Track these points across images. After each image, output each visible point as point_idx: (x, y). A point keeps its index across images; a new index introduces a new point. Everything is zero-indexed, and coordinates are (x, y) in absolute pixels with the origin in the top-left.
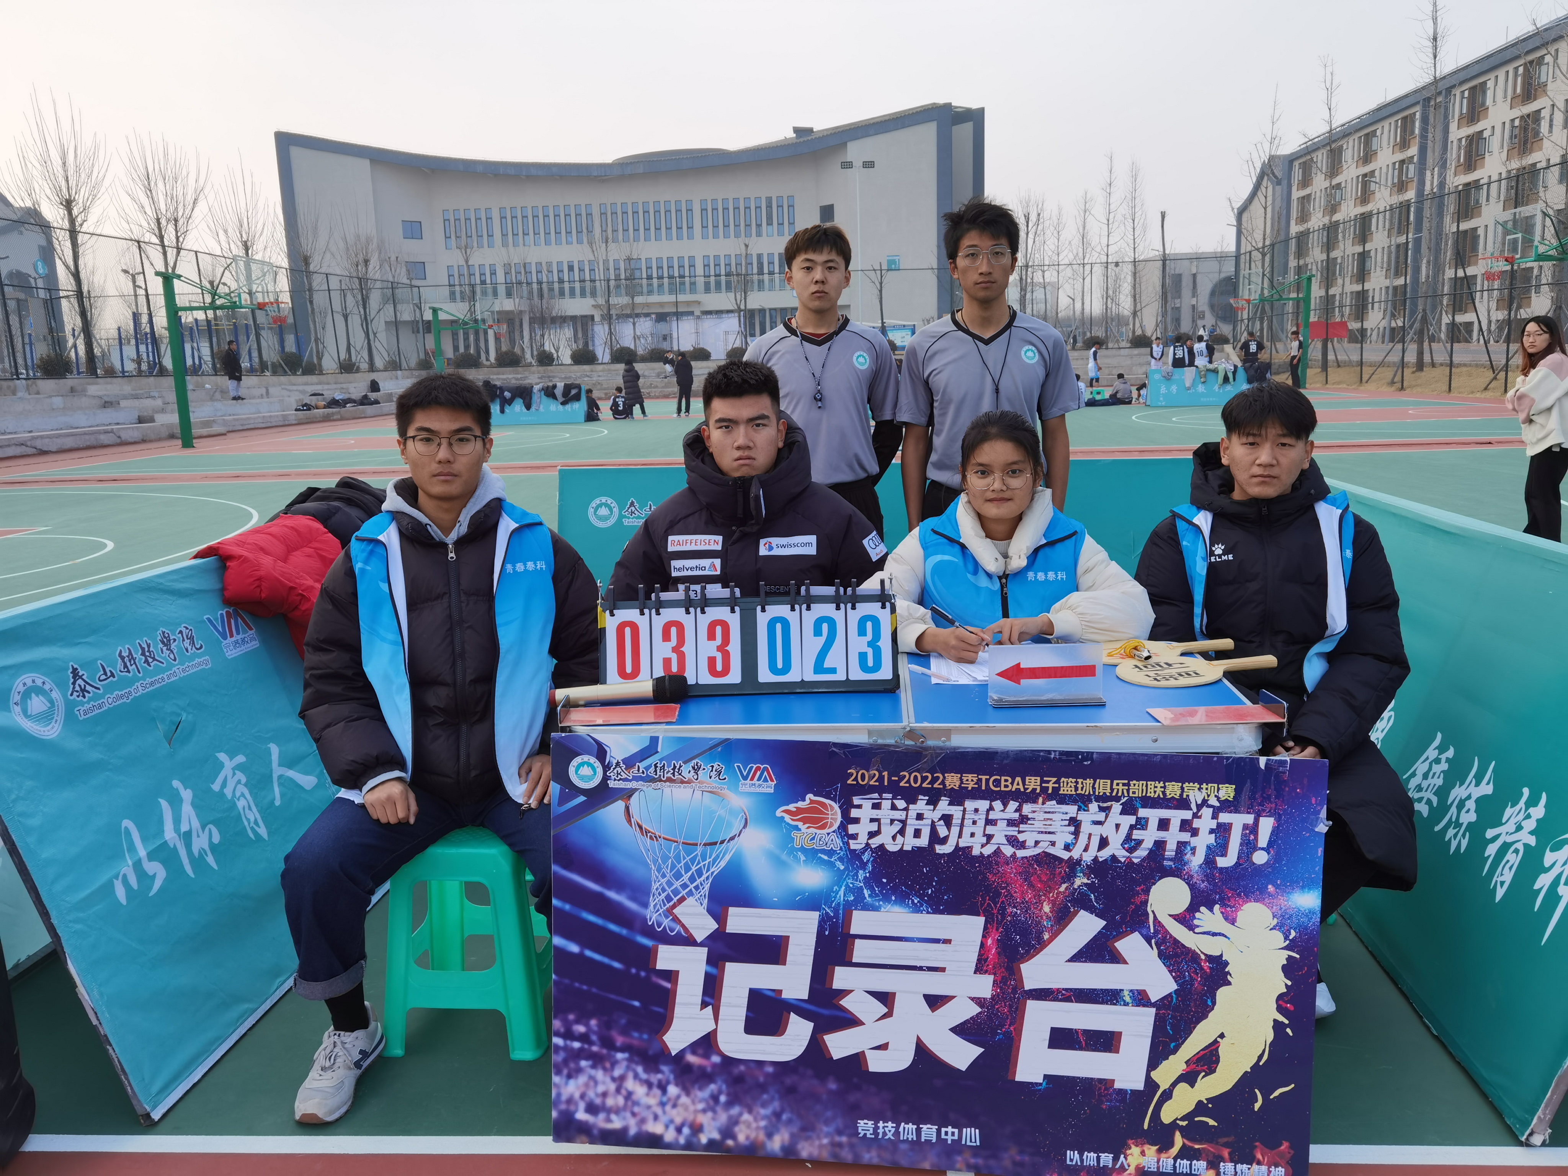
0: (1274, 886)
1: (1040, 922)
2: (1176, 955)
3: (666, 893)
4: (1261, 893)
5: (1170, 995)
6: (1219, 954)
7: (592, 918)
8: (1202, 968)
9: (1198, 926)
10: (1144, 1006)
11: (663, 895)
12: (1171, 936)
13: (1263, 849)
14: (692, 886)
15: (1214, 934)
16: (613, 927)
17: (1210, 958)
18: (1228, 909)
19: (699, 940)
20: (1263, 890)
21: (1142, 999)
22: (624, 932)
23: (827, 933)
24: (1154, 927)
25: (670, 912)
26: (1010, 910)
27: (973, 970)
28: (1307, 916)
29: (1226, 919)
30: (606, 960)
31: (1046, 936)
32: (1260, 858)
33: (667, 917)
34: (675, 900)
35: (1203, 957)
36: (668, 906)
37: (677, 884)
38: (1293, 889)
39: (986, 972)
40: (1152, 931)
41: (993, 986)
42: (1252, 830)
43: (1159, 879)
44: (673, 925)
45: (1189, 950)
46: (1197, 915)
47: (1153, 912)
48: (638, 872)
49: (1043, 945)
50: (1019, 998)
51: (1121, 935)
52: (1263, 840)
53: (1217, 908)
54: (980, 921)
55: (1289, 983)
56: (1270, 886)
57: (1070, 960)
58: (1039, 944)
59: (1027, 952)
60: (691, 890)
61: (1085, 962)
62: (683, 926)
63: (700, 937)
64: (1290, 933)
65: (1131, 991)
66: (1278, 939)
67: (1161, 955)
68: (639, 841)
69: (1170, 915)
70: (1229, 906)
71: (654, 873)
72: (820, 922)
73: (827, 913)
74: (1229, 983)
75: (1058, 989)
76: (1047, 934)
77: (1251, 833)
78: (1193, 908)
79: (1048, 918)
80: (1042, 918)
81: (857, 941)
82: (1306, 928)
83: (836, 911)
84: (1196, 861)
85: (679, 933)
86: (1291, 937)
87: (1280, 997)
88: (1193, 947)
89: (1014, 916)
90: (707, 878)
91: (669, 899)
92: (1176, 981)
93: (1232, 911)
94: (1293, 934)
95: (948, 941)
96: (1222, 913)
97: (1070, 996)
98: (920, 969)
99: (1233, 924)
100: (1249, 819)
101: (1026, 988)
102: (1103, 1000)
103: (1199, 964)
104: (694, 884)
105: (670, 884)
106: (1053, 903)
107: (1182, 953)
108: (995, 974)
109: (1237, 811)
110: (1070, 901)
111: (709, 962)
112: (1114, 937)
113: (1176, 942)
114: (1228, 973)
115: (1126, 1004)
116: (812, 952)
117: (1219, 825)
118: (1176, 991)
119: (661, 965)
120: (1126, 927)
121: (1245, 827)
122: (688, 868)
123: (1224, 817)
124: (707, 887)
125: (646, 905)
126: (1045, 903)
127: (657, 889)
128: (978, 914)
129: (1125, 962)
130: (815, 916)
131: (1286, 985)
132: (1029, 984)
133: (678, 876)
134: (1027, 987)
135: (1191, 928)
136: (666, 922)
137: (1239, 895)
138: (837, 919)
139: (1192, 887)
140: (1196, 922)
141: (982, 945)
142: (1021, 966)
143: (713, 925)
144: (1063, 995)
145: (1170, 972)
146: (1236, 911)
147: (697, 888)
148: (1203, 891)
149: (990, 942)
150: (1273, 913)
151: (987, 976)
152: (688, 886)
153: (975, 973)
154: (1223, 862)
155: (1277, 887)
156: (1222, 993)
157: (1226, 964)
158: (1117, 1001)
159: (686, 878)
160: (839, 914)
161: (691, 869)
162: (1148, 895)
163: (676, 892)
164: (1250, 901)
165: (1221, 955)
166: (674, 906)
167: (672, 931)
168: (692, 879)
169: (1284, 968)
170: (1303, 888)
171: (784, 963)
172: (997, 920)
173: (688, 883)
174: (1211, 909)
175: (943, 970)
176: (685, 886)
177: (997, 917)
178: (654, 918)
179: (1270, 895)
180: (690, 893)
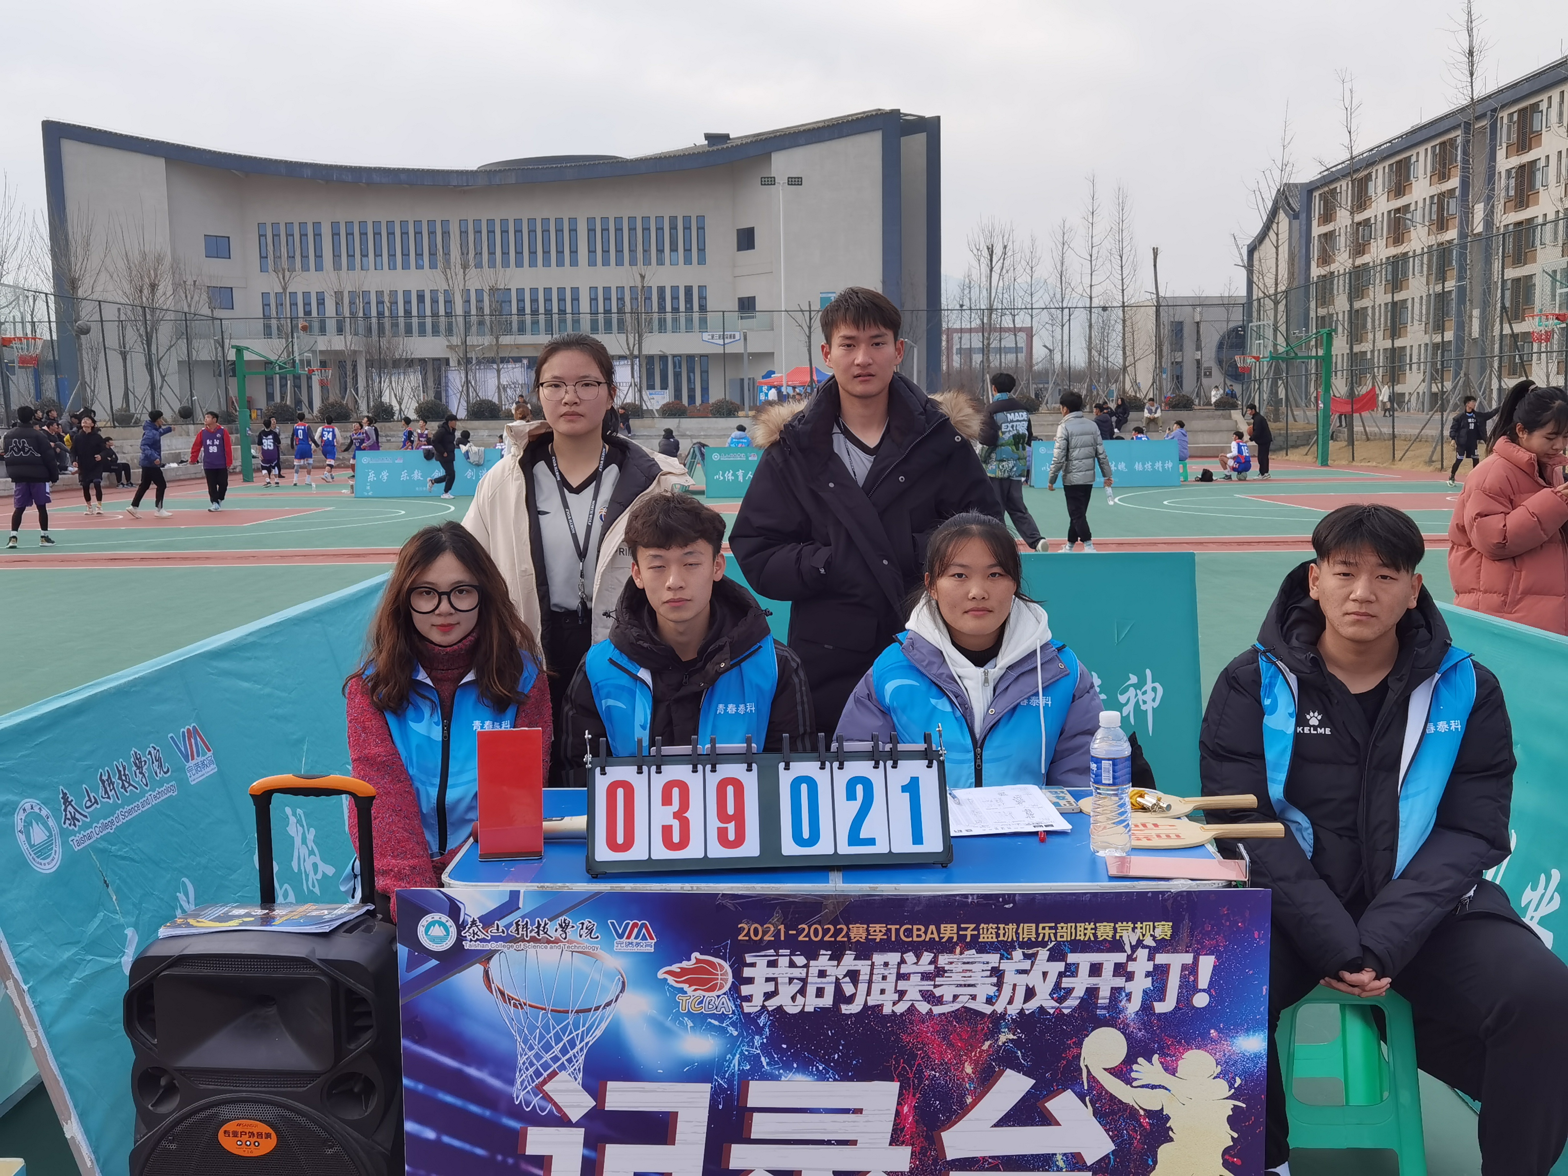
0: (1216, 1030)
1: (961, 1085)
2: (1113, 1113)
3: (535, 1067)
4: (1203, 1039)
5: (1107, 1156)
6: (1159, 1108)
7: (449, 1099)
8: (1141, 1125)
9: (1136, 1079)
10: (1079, 1170)
11: (531, 1070)
12: (1107, 1092)
13: (1204, 990)
14: (564, 1059)
15: (1154, 1087)
16: (474, 1108)
17: (1149, 1113)
18: (1168, 1058)
19: (574, 1120)
20: (1205, 1035)
21: (1077, 1163)
22: (488, 1113)
23: (721, 1107)
24: (1088, 1083)
25: (539, 1089)
26: (927, 1073)
27: (889, 1141)
28: (1253, 1061)
29: (1166, 1069)
30: (467, 1147)
31: (969, 1100)
32: (1201, 1000)
33: (536, 1095)
34: (545, 1074)
35: (1142, 1113)
36: (537, 1082)
37: (547, 1057)
38: (1238, 1032)
39: (902, 1143)
40: (1086, 1088)
41: (911, 1158)
42: (1191, 970)
43: (1092, 1031)
44: (543, 1103)
45: (1127, 1105)
46: (1135, 1067)
47: (1086, 1066)
48: (501, 1045)
49: (965, 1110)
50: (940, 1170)
51: (1052, 1094)
52: (1204, 981)
53: (1156, 1057)
54: (895, 1086)
55: (1236, 1135)
56: (1212, 1031)
57: (996, 1125)
58: (962, 1109)
59: (949, 1119)
60: (563, 1063)
61: (1013, 1125)
62: (555, 1104)
63: (575, 1115)
64: (1235, 1082)
65: (1064, 1154)
66: (1223, 1088)
67: (1095, 1114)
68: (501, 1008)
69: (1105, 1069)
70: (1169, 1055)
71: (520, 1046)
72: (712, 1096)
73: (720, 1084)
74: (1171, 1140)
75: (984, 1158)
76: (969, 1097)
77: (1190, 974)
78: (1130, 1060)
79: (971, 1080)
80: (964, 1080)
81: (756, 1116)
82: (1252, 1074)
83: (730, 1082)
84: (1133, 1007)
85: (551, 1111)
86: (1236, 1086)
87: (1226, 1151)
88: (1132, 1103)
89: (932, 1079)
90: (582, 1049)
91: (538, 1074)
92: (1113, 1141)
93: (1172, 1061)
94: (1238, 1081)
95: (858, 1111)
96: (1161, 1063)
97: (997, 1165)
98: (829, 1142)
99: (1174, 1075)
100: (1188, 958)
101: (948, 1159)
102: (1034, 1166)
103: (1138, 1121)
104: (567, 1057)
105: (538, 1057)
106: (975, 1063)
107: (1119, 1110)
108: (912, 1145)
109: (1175, 951)
110: (994, 1060)
111: (589, 1143)
112: (1044, 1097)
113: (1112, 1097)
114: (1170, 1128)
115: (1060, 1169)
116: (705, 1129)
117: (1156, 967)
118: (1113, 1151)
119: (530, 1150)
120: (1057, 1086)
121: (1184, 967)
122: (558, 1039)
123: (1161, 958)
124: (581, 1059)
125: (511, 1082)
126: (966, 1064)
127: (524, 1063)
128: (892, 1080)
129: (1058, 1124)
130: (706, 1089)
131: (1232, 1137)
132: (951, 1154)
133: (547, 1048)
134: (949, 1157)
135: (1129, 1081)
136: (536, 1101)
137: (1179, 1042)
138: (732, 1091)
139: (1129, 1037)
140: (1133, 1075)
141: (898, 1113)
142: (942, 1134)
143: (589, 1103)
144: (989, 1163)
145: (1107, 1131)
146: (1177, 1060)
147: (570, 1061)
148: (1141, 1041)
149: (906, 1109)
150: (1216, 1060)
151: (904, 1147)
152: (560, 1059)
153: (890, 1144)
154: (1161, 1008)
155: (1219, 1031)
156: (1163, 1151)
157: (1168, 1118)
158: (1050, 1167)
159: (556, 1050)
160: (733, 1085)
161: (562, 1040)
162: (1081, 1048)
163: (546, 1066)
164: (1192, 1049)
165: (1162, 1109)
166: (545, 1082)
167: (543, 1110)
168: (564, 1051)
169: (1229, 1119)
170: (1247, 1031)
171: (673, 1143)
172: (914, 1085)
173: (560, 1055)
174: (1150, 1060)
175: (854, 1143)
176: (555, 1059)
177: (913, 1081)
178: (521, 1096)
179: (1212, 1040)
180: (562, 1067)
